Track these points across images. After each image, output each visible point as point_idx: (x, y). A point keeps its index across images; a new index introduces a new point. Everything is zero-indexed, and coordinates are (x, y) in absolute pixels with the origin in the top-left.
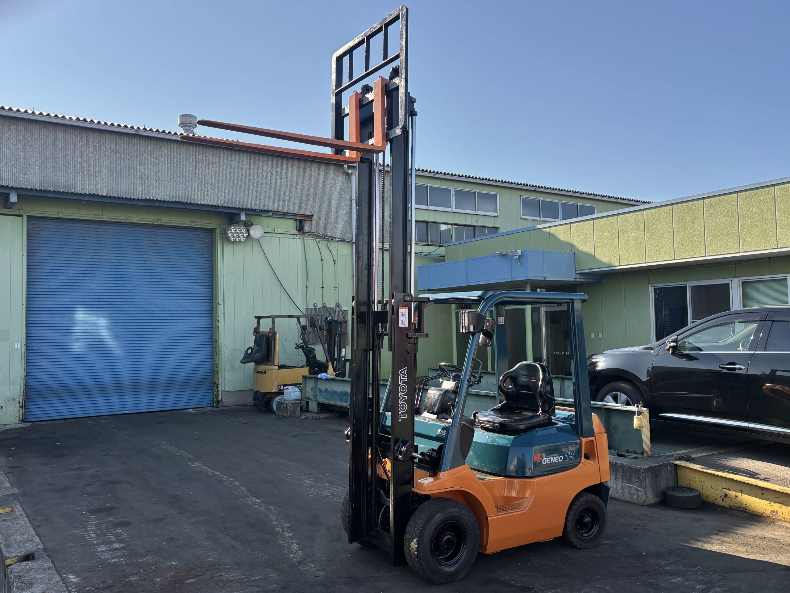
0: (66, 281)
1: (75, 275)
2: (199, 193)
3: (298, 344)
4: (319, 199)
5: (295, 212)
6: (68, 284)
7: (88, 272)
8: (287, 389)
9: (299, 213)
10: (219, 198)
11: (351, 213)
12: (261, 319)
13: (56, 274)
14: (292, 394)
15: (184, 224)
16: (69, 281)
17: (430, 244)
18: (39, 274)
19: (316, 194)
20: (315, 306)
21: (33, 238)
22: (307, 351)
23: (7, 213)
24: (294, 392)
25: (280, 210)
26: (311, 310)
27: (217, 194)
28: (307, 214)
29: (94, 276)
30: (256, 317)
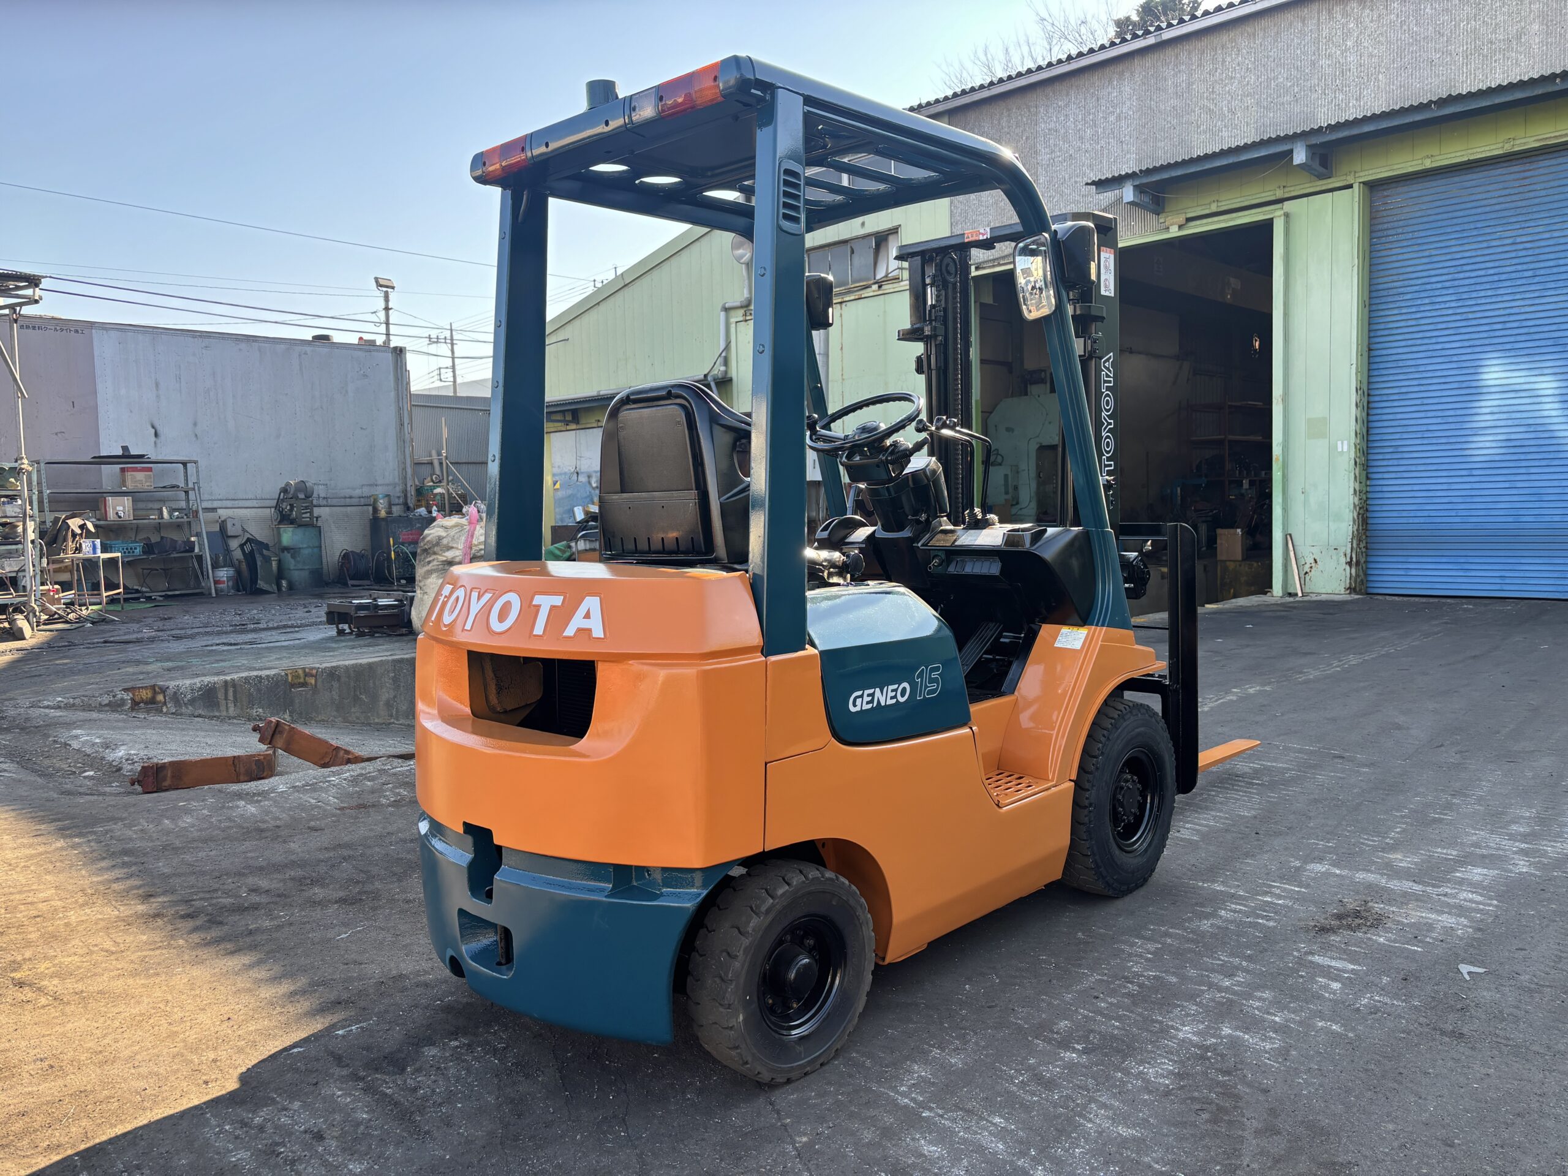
0: (1453, 304)
1: (1473, 288)
6: (1459, 311)
7: (1503, 277)
13: (1431, 293)
16: (1459, 304)
18: (1397, 298)
21: (1386, 226)
23: (1324, 188)
29: (1519, 282)
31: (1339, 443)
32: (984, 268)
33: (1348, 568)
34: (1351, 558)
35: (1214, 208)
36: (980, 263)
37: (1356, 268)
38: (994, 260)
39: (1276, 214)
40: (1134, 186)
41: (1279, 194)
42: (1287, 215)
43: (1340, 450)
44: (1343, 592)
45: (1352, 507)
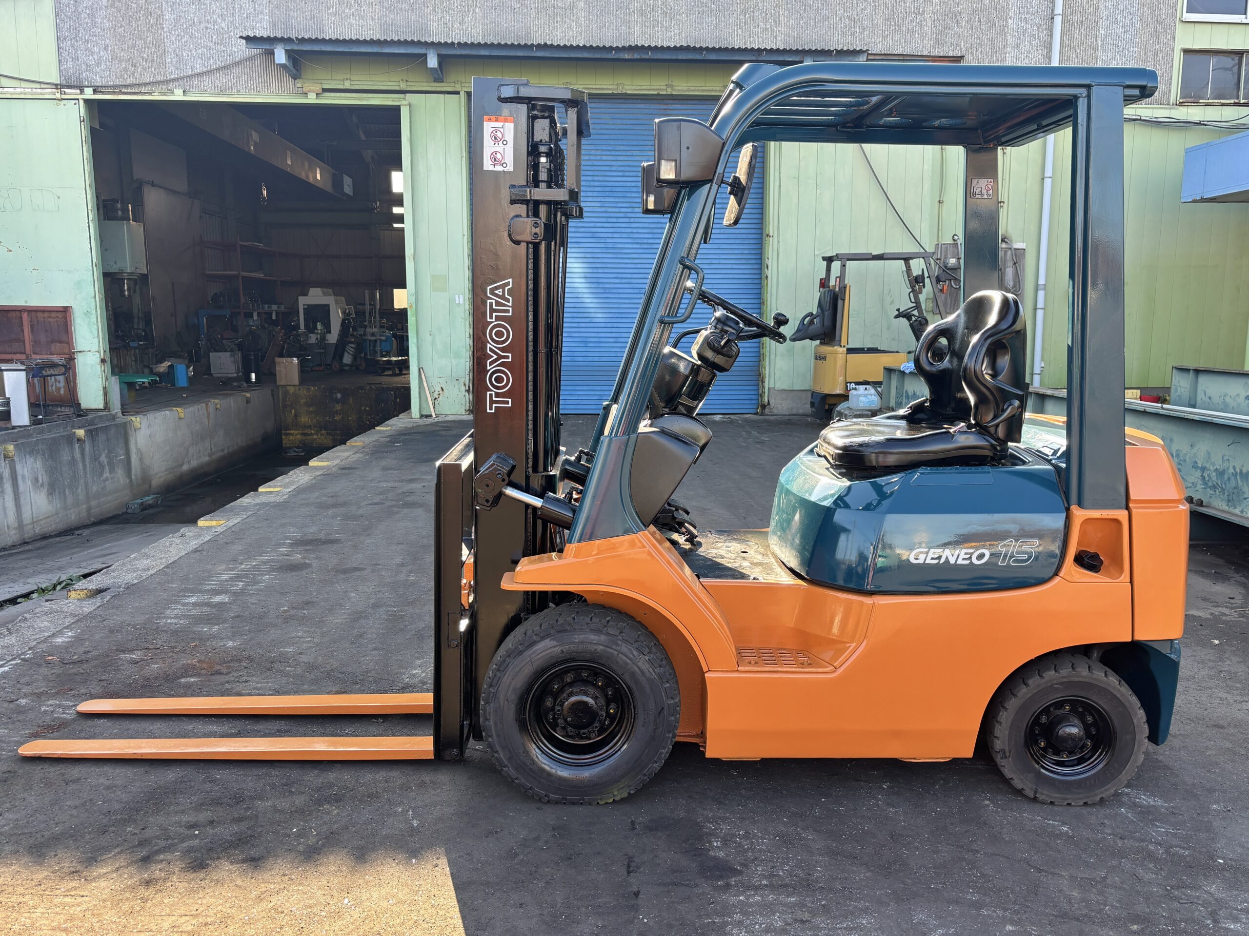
2: (740, 31)
3: (901, 311)
4: (980, 21)
5: (925, 53)
8: (855, 389)
9: (935, 54)
10: (776, 37)
11: (1051, 44)
12: (833, 261)
14: (861, 398)
15: (712, 91)
17: (1242, 101)
19: (974, 11)
20: (954, 240)
22: (915, 324)
23: (436, 89)
24: (865, 396)
25: (894, 52)
26: (947, 248)
27: (773, 31)
28: (951, 54)
30: (824, 259)
31: (457, 296)
32: (103, 93)
33: (467, 394)
34: (469, 387)
35: (347, 85)
36: (98, 87)
37: (464, 159)
38: (115, 87)
39: (403, 102)
40: (286, 51)
41: (403, 86)
42: (410, 105)
43: (457, 302)
44: (464, 413)
45: (468, 347)
